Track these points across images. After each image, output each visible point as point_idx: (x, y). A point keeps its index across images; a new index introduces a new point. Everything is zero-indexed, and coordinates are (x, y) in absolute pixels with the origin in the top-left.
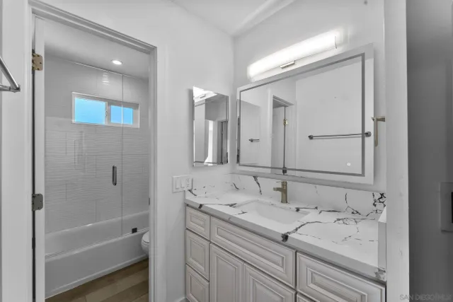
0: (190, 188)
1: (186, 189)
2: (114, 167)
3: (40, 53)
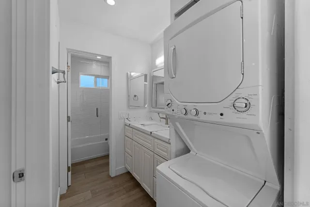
0: (127, 117)
1: (125, 118)
2: (97, 109)
3: (69, 64)
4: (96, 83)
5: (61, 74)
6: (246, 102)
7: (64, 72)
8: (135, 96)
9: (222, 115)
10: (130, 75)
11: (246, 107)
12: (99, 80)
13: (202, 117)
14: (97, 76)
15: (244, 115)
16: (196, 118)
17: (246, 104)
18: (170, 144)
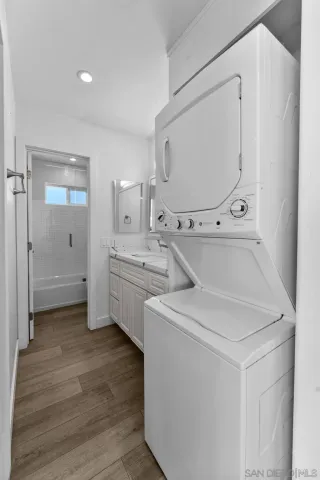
0: (113, 246)
1: (110, 247)
2: (70, 235)
3: (30, 169)
4: (69, 197)
5: (19, 179)
6: (243, 204)
7: (22, 176)
8: (127, 217)
9: (218, 223)
10: (119, 184)
11: (242, 210)
12: (74, 193)
13: (197, 229)
14: (70, 188)
15: (240, 221)
16: (191, 231)
17: (242, 207)
18: (167, 277)
